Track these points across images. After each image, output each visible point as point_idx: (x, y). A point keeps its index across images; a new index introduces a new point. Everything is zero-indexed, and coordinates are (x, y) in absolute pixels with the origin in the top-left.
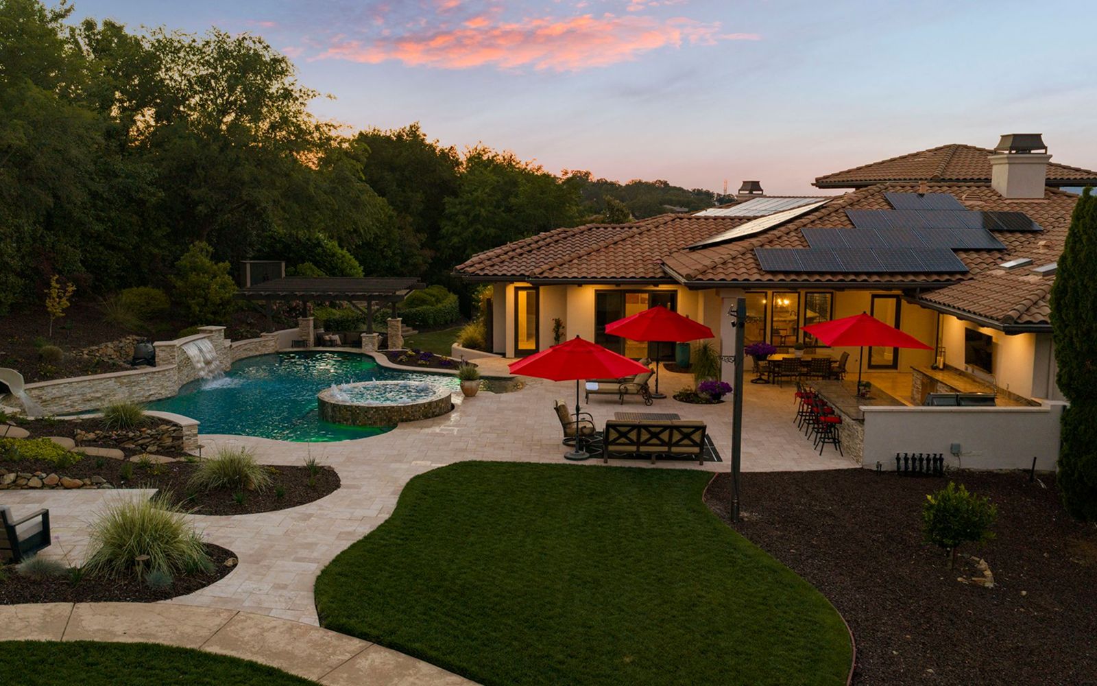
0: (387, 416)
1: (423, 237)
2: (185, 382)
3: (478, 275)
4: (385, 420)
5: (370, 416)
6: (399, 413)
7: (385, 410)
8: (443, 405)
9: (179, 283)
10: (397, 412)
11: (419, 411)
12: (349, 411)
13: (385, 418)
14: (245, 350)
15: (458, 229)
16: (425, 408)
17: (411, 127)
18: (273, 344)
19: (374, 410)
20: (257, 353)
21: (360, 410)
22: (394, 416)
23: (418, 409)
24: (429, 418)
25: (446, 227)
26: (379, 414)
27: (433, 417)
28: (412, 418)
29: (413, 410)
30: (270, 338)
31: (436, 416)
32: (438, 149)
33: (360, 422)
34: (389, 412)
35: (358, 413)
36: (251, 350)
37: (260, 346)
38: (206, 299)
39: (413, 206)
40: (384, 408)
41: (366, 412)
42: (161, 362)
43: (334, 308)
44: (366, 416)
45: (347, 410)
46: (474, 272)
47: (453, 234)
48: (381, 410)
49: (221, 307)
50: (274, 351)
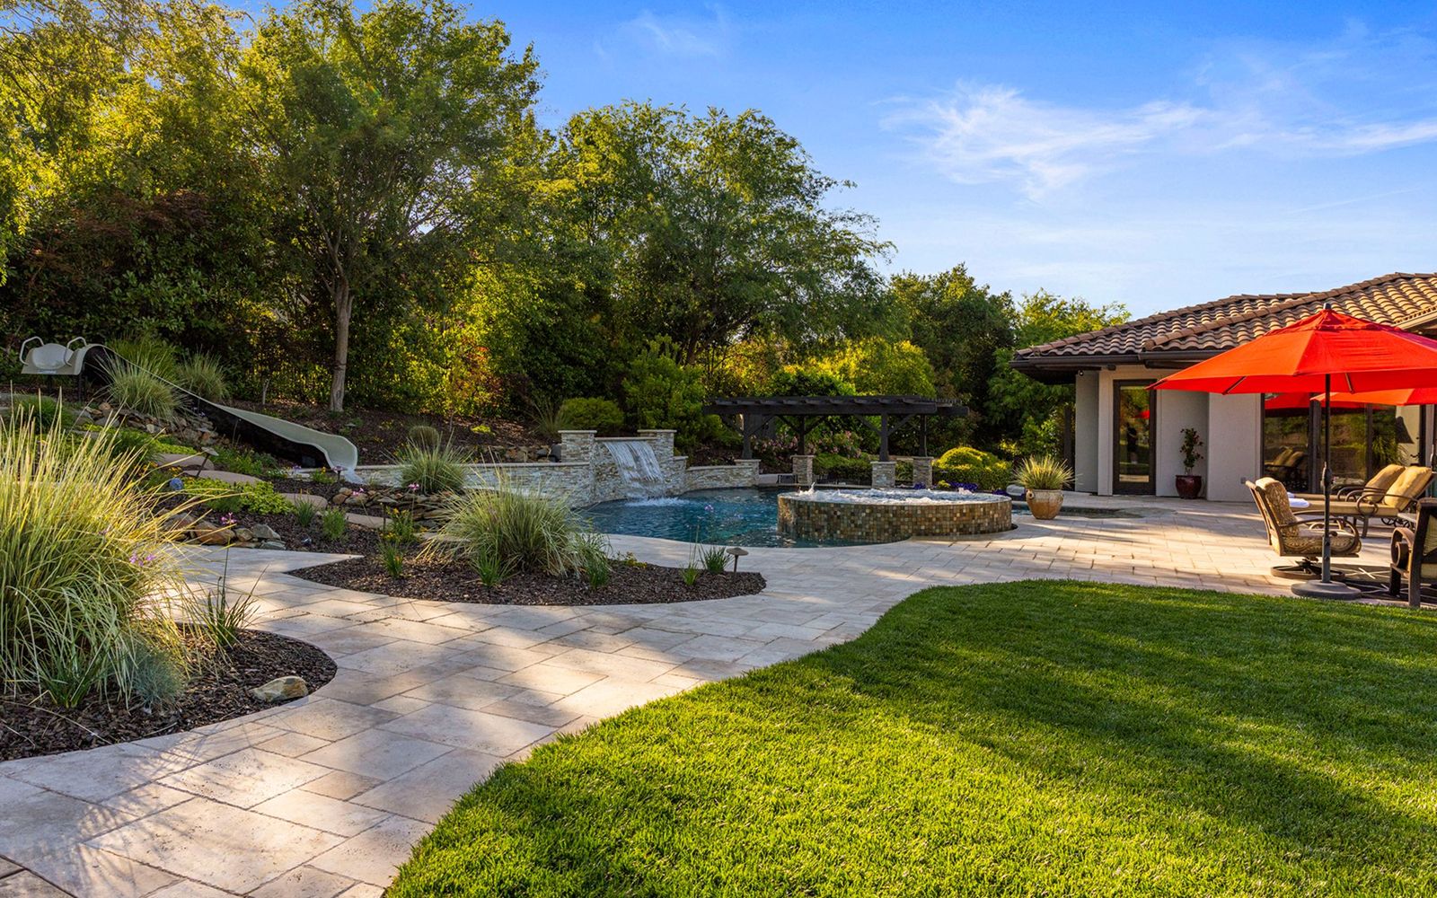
0: (890, 523)
1: (967, 397)
2: (608, 499)
3: (1055, 354)
4: (886, 531)
5: (859, 522)
6: (914, 520)
7: (887, 512)
8: (996, 516)
9: (634, 389)
10: (909, 516)
11: (951, 519)
12: (825, 512)
13: (887, 526)
14: (710, 477)
15: (1012, 387)
16: (963, 514)
17: (955, 270)
18: (749, 474)
19: (868, 511)
20: (728, 485)
21: (842, 510)
22: (903, 523)
23: (948, 515)
24: (970, 533)
25: (996, 385)
26: (876, 519)
27: (976, 533)
28: (938, 531)
29: (939, 515)
30: (746, 465)
31: (983, 532)
32: (988, 296)
33: (842, 533)
34: (894, 516)
35: (839, 517)
36: (718, 479)
37: (732, 474)
38: (665, 408)
39: (954, 359)
40: (886, 509)
41: (853, 514)
42: (568, 457)
43: (845, 456)
44: (853, 522)
45: (820, 512)
46: (1047, 352)
47: (1005, 393)
48: (880, 512)
49: (685, 422)
50: (750, 485)
